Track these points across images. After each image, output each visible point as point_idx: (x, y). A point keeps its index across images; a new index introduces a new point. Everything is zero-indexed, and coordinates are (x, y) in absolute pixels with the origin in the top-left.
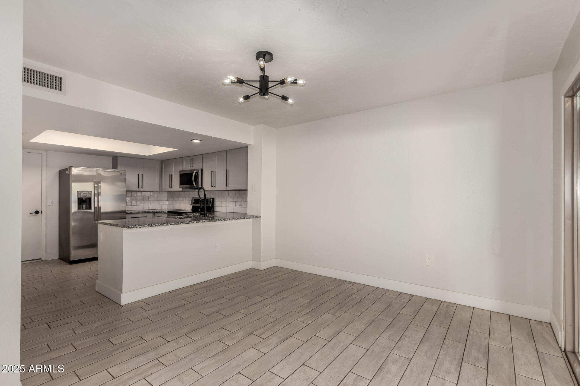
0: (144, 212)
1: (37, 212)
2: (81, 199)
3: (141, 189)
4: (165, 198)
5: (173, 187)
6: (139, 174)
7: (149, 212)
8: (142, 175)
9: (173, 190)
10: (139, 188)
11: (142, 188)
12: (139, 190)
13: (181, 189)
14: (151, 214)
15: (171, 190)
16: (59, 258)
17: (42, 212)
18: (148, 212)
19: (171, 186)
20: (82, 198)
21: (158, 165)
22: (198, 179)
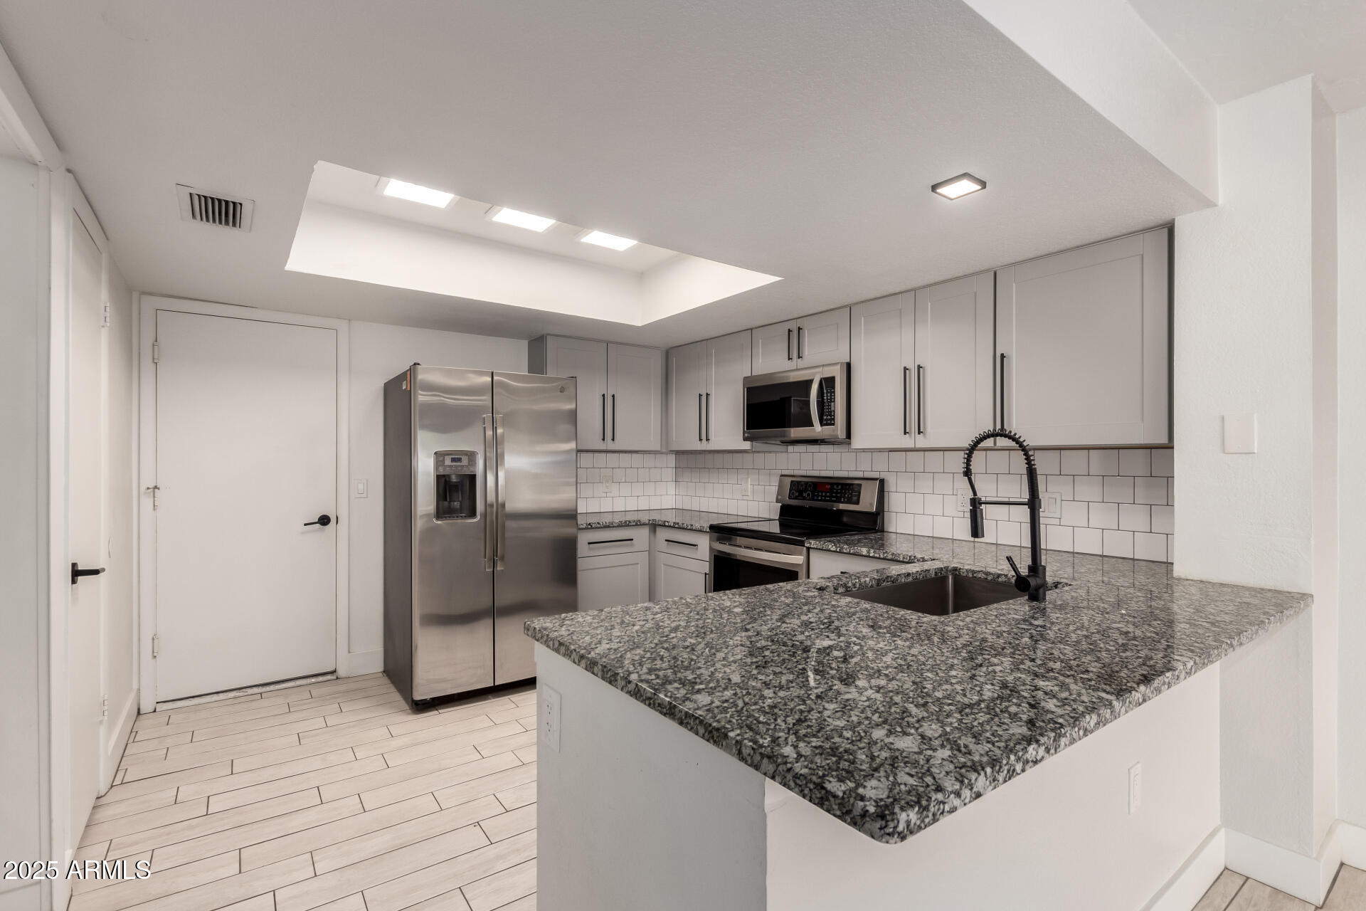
0: (625, 525)
1: (324, 520)
2: (446, 480)
3: (611, 446)
4: (670, 473)
5: (712, 436)
6: (604, 395)
7: (638, 524)
8: (613, 396)
9: (712, 446)
10: (604, 439)
11: (613, 440)
12: (602, 446)
13: (747, 445)
14: (645, 532)
15: (704, 446)
16: (384, 672)
17: (337, 518)
18: (636, 525)
19: (703, 434)
20: (449, 476)
21: (655, 365)
22: (832, 404)
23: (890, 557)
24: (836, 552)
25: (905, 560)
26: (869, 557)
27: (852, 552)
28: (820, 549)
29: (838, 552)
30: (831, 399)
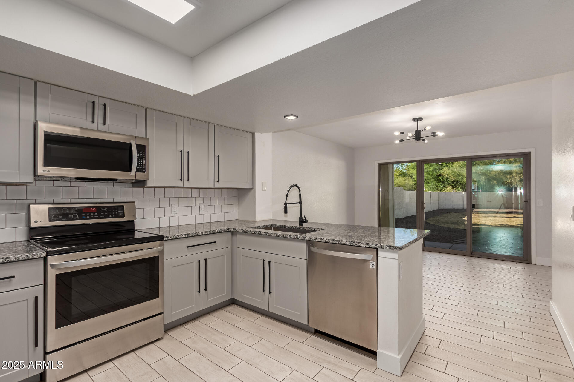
22: (144, 160)
23: (212, 232)
24: (185, 237)
25: (218, 232)
26: (203, 235)
27: (194, 235)
28: (175, 239)
29: (186, 237)
30: (142, 157)
